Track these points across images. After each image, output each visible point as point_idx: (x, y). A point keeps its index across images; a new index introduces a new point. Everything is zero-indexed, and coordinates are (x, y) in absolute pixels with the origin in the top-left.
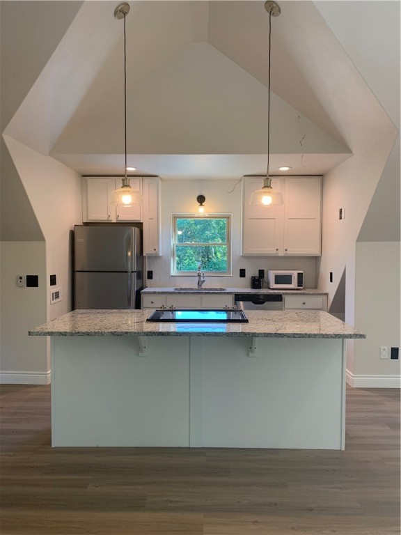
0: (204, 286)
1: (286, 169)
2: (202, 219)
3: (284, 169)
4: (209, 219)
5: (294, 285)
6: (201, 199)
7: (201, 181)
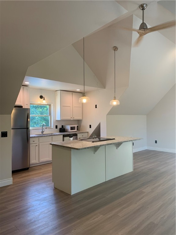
0: (44, 133)
1: (79, 90)
2: (42, 105)
3: (78, 90)
4: (45, 106)
5: (76, 130)
6: (41, 97)
7: (41, 90)
